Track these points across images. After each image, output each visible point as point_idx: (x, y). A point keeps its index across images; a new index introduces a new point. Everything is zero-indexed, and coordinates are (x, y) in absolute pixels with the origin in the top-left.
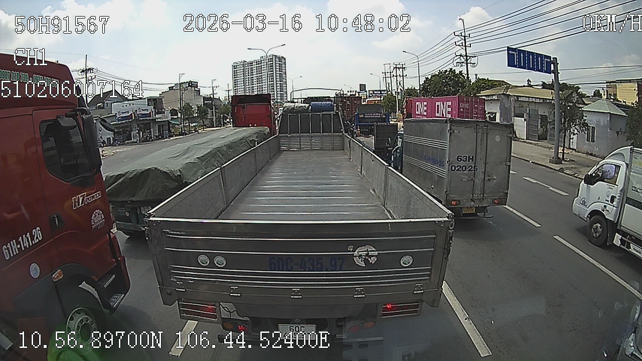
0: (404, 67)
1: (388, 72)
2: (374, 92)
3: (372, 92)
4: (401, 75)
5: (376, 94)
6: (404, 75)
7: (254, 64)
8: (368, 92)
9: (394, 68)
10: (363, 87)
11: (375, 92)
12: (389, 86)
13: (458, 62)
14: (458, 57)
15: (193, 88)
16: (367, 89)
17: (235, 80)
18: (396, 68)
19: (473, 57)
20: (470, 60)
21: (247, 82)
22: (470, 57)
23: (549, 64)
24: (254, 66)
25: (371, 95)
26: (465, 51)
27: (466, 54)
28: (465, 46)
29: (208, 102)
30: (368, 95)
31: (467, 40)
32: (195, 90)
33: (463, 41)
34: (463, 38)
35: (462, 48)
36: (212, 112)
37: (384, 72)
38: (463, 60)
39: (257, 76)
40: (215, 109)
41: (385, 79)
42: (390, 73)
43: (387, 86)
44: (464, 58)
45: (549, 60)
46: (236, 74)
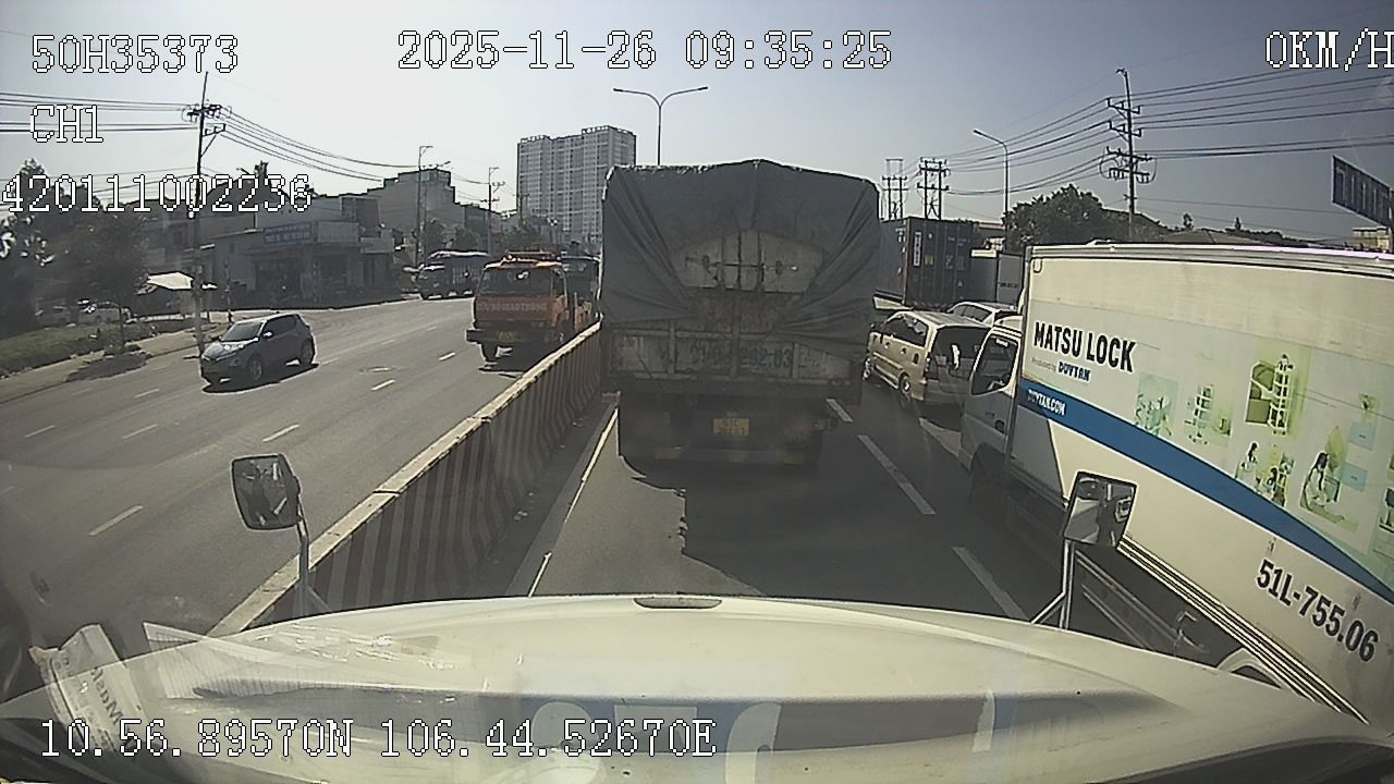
0: (943, 168)
4: (937, 186)
6: (943, 187)
7: (566, 143)
9: (922, 169)
12: (896, 211)
13: (1113, 169)
14: (1111, 156)
18: (926, 169)
19: (1142, 159)
20: (1137, 166)
21: (550, 183)
22: (1139, 158)
24: (566, 148)
26: (1127, 144)
27: (1131, 150)
28: (1130, 134)
32: (443, 191)
33: (1126, 122)
35: (1124, 137)
39: (571, 172)
41: (887, 192)
42: (901, 179)
43: (893, 210)
44: (1125, 160)
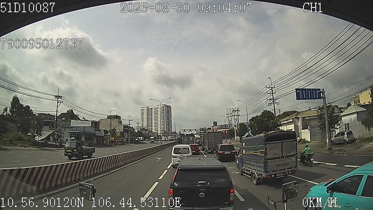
0: (238, 109)
1: (229, 114)
2: (221, 126)
3: (220, 126)
4: (237, 115)
5: (223, 127)
6: (239, 115)
7: (153, 109)
8: (218, 126)
9: (233, 111)
10: (215, 124)
11: (223, 126)
12: (230, 122)
13: (269, 103)
14: (269, 100)
15: (118, 120)
16: (218, 125)
17: (142, 118)
18: (234, 111)
19: (277, 99)
20: (275, 101)
22: (275, 99)
23: (319, 93)
24: (153, 110)
25: (220, 128)
26: (272, 96)
27: (273, 98)
28: (273, 93)
29: (126, 128)
30: (218, 128)
31: (273, 90)
32: (119, 121)
33: (271, 90)
34: (271, 88)
35: (271, 95)
36: (128, 134)
37: (227, 114)
38: (272, 102)
39: (155, 117)
40: (130, 133)
41: (228, 118)
42: (231, 114)
43: (229, 122)
44: (272, 101)
45: (319, 91)
46: (143, 114)
